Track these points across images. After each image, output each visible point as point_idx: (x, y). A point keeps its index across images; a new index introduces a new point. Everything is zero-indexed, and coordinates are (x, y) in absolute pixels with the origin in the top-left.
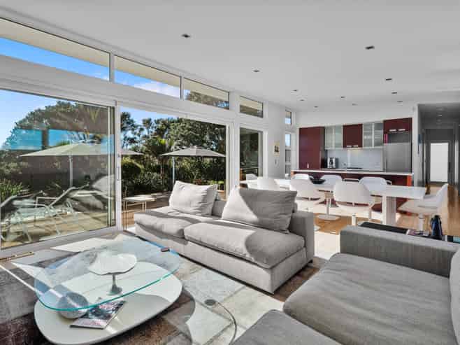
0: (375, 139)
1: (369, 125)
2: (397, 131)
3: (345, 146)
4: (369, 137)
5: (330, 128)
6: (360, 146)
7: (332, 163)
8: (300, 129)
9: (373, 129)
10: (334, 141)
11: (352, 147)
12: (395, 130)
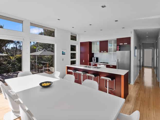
0: (114, 48)
1: (111, 41)
2: (123, 44)
3: (100, 52)
4: (111, 47)
5: (94, 42)
6: (107, 52)
7: (94, 60)
8: (80, 43)
9: (113, 43)
10: (96, 49)
11: (104, 52)
12: (122, 44)
